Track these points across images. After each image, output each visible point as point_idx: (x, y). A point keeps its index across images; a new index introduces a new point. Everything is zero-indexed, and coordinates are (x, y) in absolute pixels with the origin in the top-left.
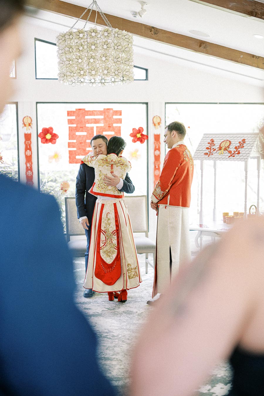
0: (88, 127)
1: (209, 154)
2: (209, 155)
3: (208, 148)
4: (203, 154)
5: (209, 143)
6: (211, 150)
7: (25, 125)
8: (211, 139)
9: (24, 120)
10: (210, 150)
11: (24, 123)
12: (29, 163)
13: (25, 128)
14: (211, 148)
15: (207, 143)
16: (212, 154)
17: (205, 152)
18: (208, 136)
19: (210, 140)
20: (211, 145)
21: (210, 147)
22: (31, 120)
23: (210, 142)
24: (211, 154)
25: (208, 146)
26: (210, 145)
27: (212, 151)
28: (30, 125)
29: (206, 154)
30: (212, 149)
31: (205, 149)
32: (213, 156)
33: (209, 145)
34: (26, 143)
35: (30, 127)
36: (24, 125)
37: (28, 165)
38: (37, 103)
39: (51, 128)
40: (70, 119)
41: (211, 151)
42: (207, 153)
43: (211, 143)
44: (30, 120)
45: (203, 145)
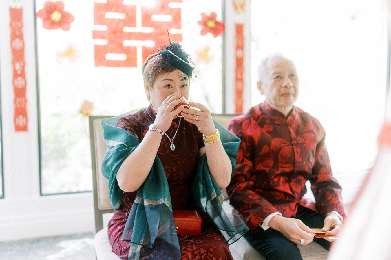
0: (126, 6)
12: (20, 63)
34: (13, 25)
37: (18, 67)
39: (61, 3)
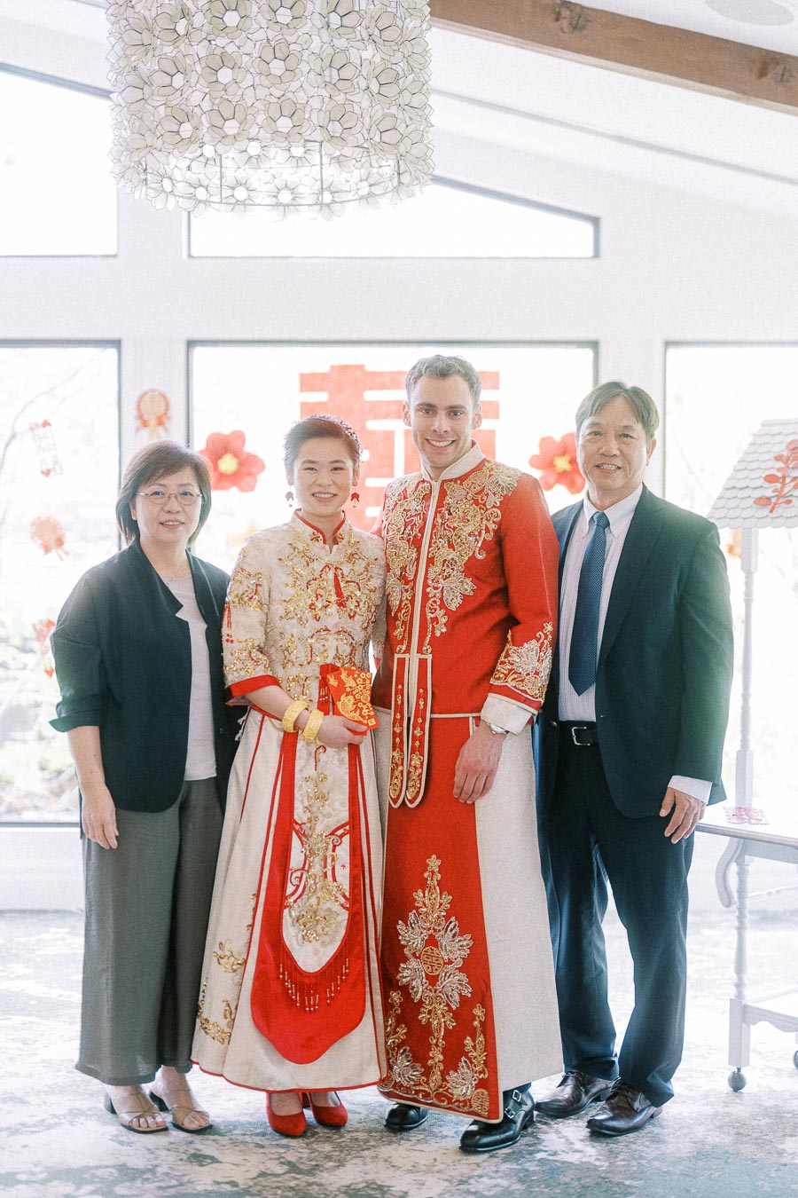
0: (374, 432)
1: (774, 500)
2: (776, 504)
3: (771, 479)
4: (750, 502)
5: (778, 458)
6: (784, 484)
7: (145, 424)
8: (789, 439)
9: (142, 405)
10: (779, 485)
11: (140, 417)
13: (145, 432)
14: (784, 478)
15: (771, 456)
16: (789, 502)
17: (758, 494)
18: (776, 429)
19: (784, 445)
20: (786, 462)
21: (780, 475)
22: (167, 407)
23: (785, 454)
24: (781, 500)
25: (775, 467)
26: (783, 465)
27: (787, 489)
28: (160, 422)
29: (763, 502)
30: (788, 480)
31: (761, 482)
32: (790, 512)
33: (780, 464)
35: (160, 429)
36: (139, 423)
38: (191, 344)
39: (239, 436)
40: (307, 404)
41: (782, 488)
42: (769, 499)
43: (788, 459)
44: (163, 404)
45: (754, 466)
